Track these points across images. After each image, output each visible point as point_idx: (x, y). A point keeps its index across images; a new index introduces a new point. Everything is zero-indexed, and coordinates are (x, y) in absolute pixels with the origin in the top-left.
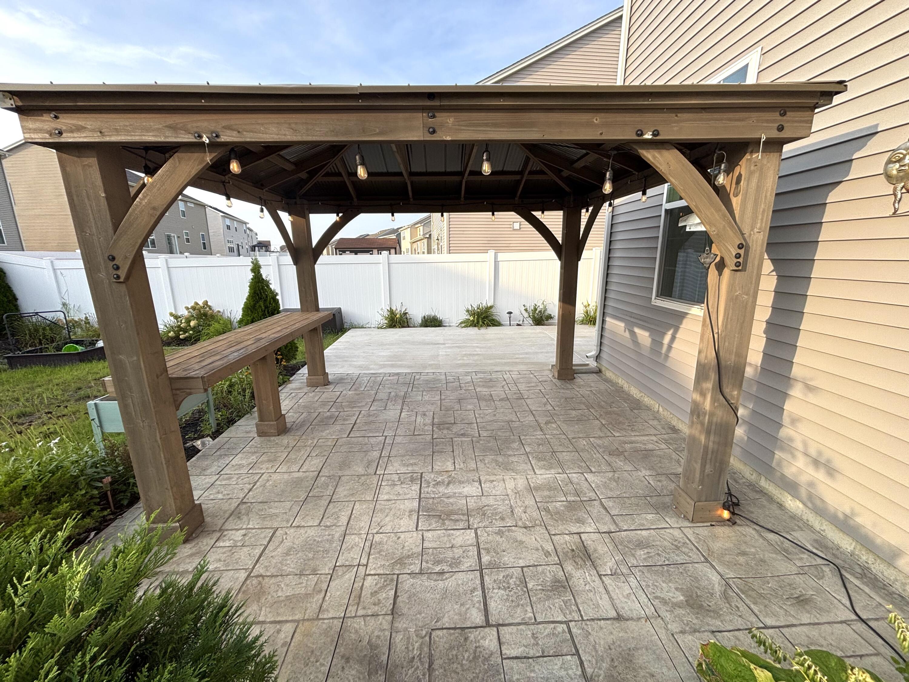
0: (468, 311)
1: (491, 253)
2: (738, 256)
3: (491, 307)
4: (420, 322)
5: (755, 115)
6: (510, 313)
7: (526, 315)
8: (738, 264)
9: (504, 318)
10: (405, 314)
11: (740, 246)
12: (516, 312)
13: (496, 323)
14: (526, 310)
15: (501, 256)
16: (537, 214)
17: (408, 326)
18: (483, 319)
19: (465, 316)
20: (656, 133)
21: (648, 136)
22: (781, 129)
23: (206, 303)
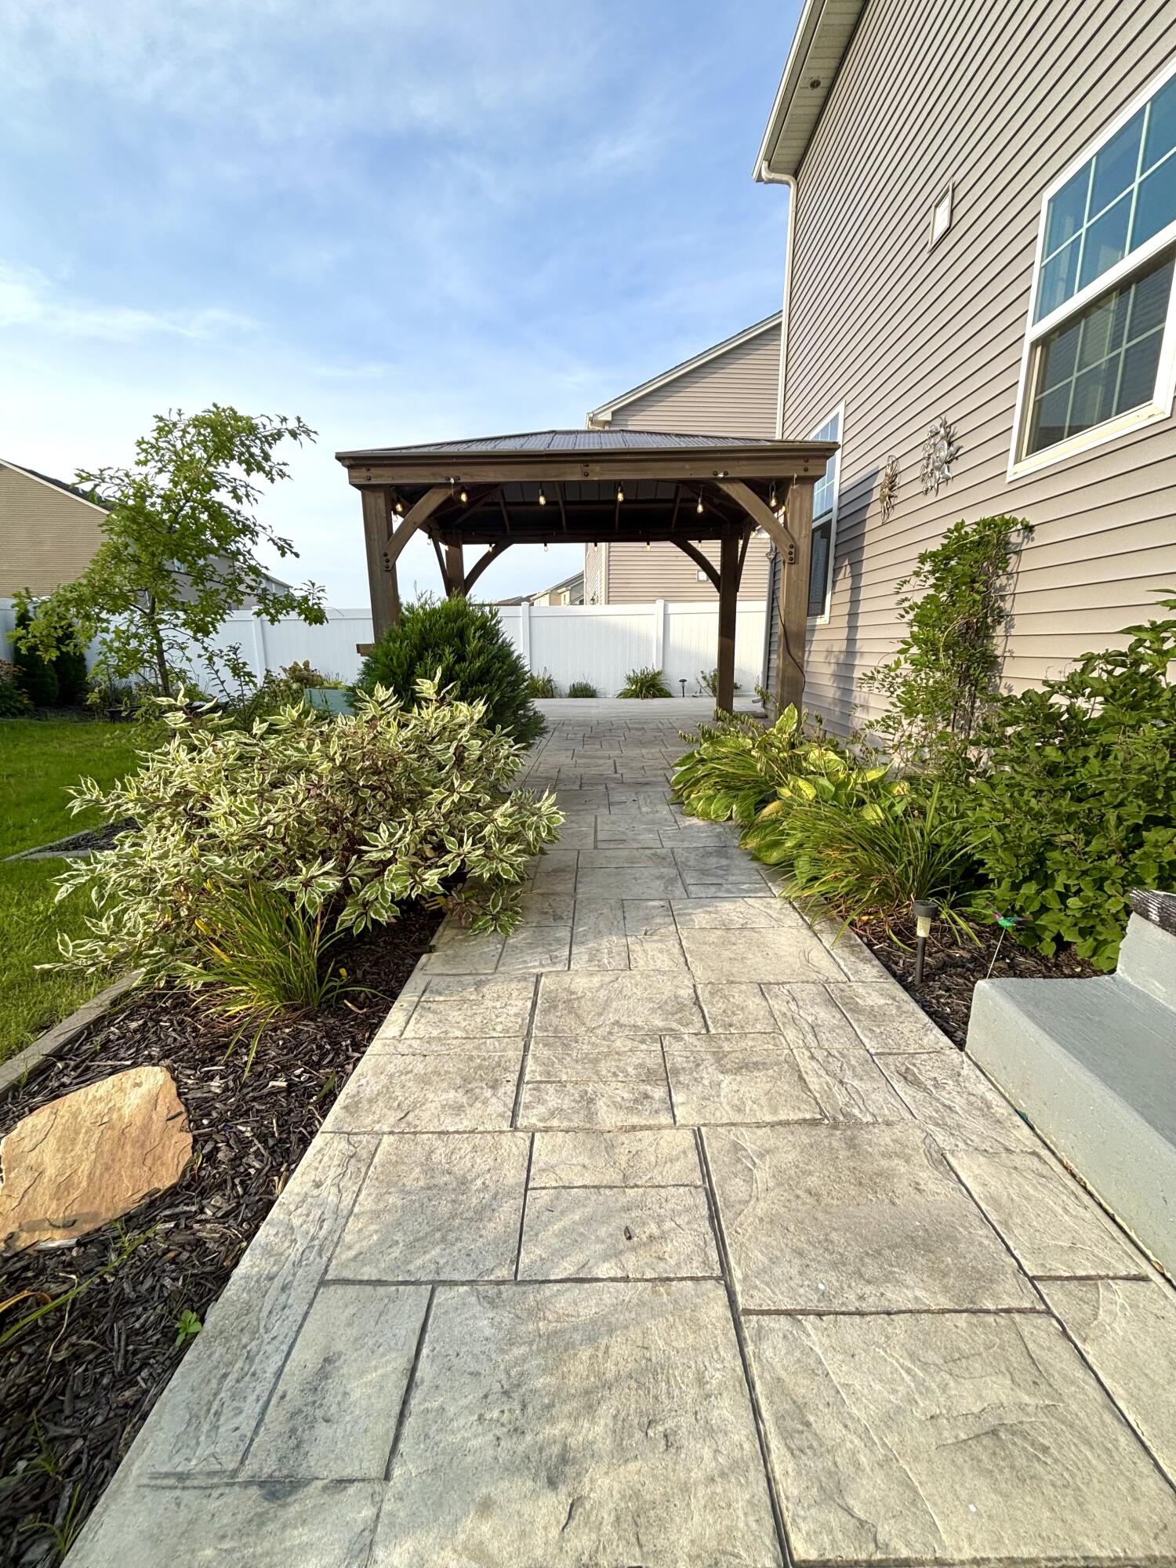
0: (629, 679)
1: (660, 603)
2: (790, 553)
3: (659, 673)
4: (568, 691)
5: (788, 462)
6: (683, 681)
7: (704, 684)
8: (791, 559)
9: (674, 686)
10: (549, 681)
11: (792, 547)
12: (691, 680)
13: (663, 693)
14: (704, 678)
15: (673, 607)
16: (694, 543)
17: (553, 697)
18: (648, 687)
19: (624, 685)
20: (726, 474)
21: (721, 475)
22: (806, 470)
23: (306, 664)
